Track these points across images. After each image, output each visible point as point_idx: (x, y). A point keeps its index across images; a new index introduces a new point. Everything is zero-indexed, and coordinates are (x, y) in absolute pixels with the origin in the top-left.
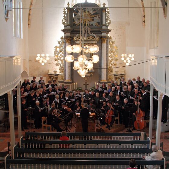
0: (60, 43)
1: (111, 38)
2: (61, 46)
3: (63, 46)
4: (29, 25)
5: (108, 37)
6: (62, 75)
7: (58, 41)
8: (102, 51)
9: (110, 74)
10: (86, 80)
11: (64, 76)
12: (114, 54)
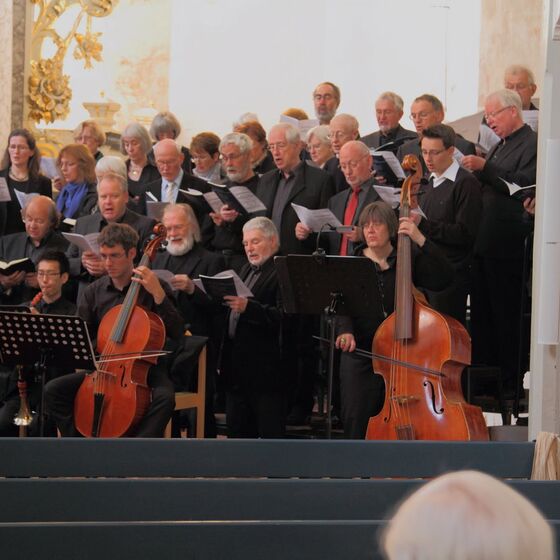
9: (42, 125)
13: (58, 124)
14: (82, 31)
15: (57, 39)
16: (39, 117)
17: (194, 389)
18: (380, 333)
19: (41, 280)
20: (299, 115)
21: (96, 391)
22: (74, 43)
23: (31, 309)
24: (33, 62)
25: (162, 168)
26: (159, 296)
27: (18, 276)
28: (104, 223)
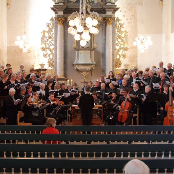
0: (49, 26)
1: (118, 20)
2: (50, 30)
3: (53, 30)
4: (7, 4)
5: (115, 18)
6: (52, 70)
7: (47, 24)
8: (106, 37)
9: (117, 68)
10: (84, 76)
11: (54, 71)
12: (123, 42)
13: (120, 68)
14: (123, 53)
15: (119, 55)
16: (117, 67)
17: (137, 113)
18: (166, 104)
19: (113, 96)
20: (155, 67)
21: (121, 114)
22: (122, 55)
23: (111, 101)
24: (116, 59)
25: (133, 77)
26: (130, 100)
27: (110, 95)
28: (123, 86)
